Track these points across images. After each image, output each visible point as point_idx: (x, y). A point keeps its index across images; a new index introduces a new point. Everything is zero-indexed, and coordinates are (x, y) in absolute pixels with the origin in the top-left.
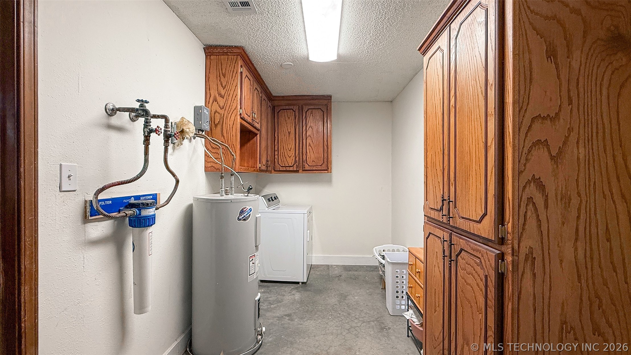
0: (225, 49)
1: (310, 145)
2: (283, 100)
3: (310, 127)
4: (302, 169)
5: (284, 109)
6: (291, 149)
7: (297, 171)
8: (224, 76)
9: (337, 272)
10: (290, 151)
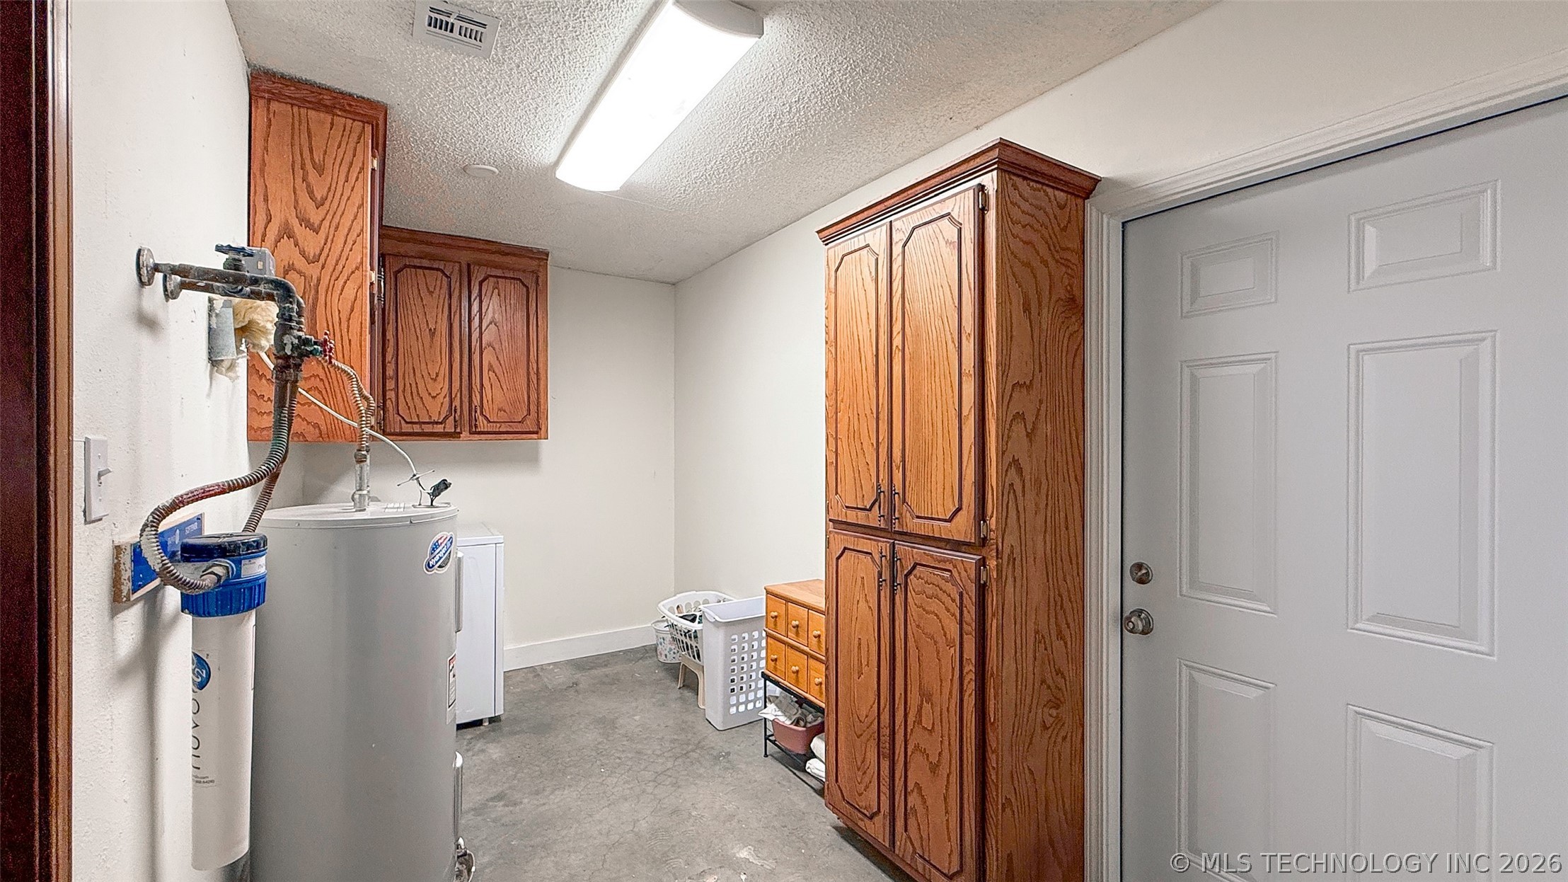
0: (325, 97)
1: (491, 368)
2: (415, 241)
3: (491, 323)
4: (467, 428)
5: (415, 267)
6: (437, 376)
7: (455, 435)
8: (320, 170)
9: (562, 678)
10: (435, 380)
